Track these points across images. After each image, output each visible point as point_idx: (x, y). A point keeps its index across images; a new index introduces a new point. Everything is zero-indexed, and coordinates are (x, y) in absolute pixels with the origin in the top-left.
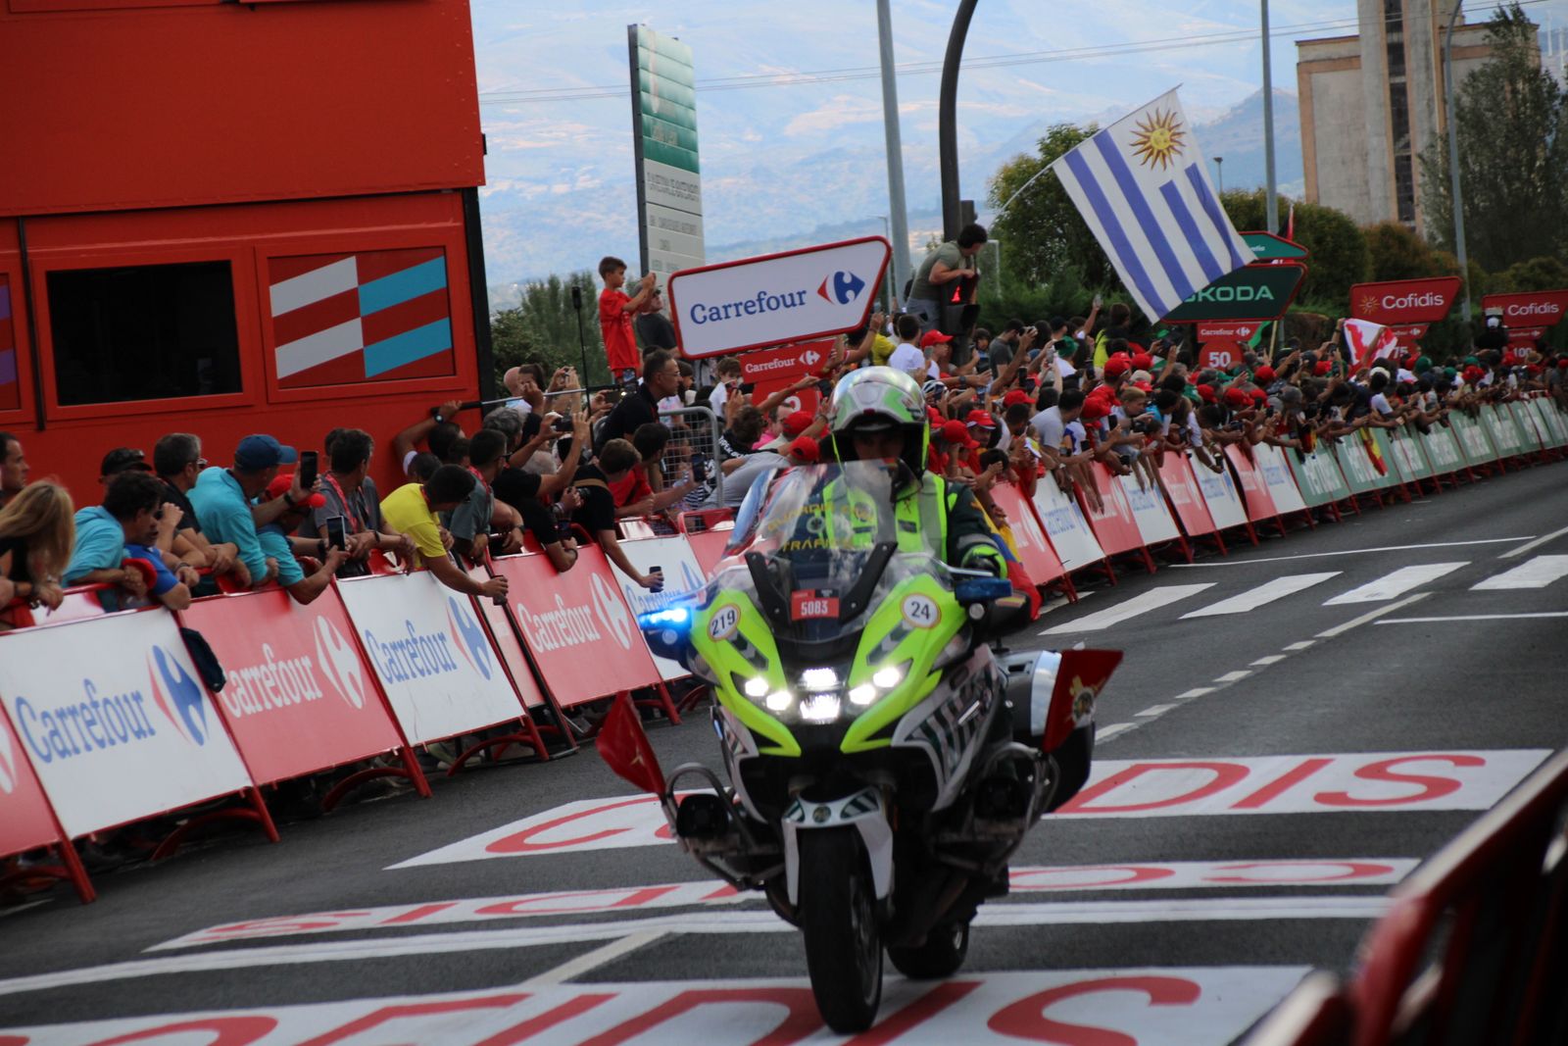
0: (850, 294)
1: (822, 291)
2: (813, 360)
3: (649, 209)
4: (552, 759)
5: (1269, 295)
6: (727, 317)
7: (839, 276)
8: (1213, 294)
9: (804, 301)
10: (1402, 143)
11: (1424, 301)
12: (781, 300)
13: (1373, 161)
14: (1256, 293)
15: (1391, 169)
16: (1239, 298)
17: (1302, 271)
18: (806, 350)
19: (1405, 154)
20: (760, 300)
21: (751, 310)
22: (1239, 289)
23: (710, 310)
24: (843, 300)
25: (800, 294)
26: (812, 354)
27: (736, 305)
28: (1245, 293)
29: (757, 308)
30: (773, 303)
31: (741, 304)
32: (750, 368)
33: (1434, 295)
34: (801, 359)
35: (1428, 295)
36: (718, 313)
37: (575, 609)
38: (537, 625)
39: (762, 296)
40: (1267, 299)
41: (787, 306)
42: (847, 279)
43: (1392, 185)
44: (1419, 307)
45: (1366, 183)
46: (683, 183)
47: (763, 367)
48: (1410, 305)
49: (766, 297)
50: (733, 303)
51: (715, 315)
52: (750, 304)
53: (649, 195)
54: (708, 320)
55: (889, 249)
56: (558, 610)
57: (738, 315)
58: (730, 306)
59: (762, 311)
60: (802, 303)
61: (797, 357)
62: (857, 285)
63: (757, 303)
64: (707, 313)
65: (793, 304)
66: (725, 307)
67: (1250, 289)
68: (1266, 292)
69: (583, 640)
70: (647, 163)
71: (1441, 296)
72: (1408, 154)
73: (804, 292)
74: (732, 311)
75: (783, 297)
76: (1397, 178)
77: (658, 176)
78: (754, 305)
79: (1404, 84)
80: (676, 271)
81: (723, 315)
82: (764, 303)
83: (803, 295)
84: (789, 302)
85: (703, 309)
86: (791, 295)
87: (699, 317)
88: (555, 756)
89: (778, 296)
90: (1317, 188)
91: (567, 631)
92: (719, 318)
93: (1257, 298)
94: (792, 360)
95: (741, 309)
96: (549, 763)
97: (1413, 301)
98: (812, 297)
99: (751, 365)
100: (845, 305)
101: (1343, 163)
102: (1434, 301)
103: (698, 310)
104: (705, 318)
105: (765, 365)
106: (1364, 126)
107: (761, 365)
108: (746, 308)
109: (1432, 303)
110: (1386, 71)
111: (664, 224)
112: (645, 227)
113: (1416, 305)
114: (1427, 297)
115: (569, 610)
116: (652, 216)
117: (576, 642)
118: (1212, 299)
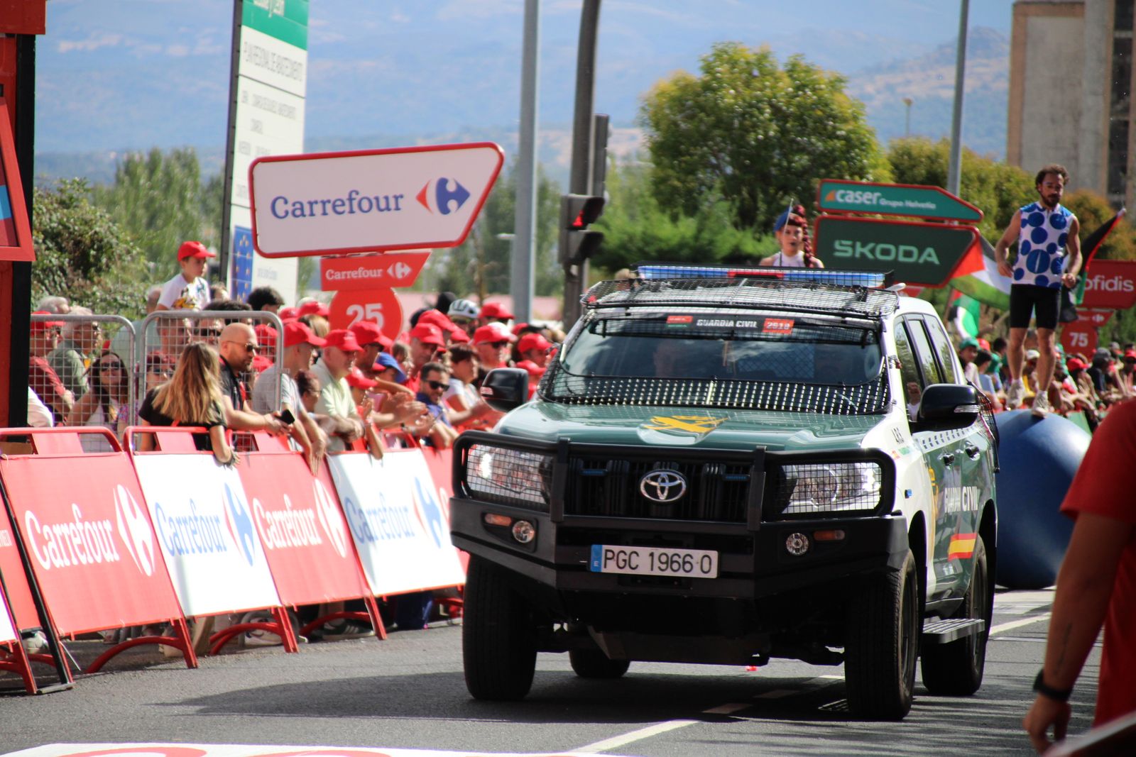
0: (452, 204)
1: (422, 198)
2: (403, 274)
3: (242, 83)
4: (39, 693)
5: (935, 259)
6: (312, 214)
7: (442, 183)
8: (873, 251)
9: (400, 206)
10: (1119, 107)
11: (1111, 285)
12: (374, 202)
13: (1085, 122)
14: (920, 254)
15: (1105, 134)
16: (902, 259)
17: (974, 235)
18: (395, 262)
19: (1122, 118)
20: (351, 199)
21: (339, 209)
22: (902, 248)
23: (294, 205)
24: (444, 210)
25: (396, 198)
26: (403, 266)
27: (324, 203)
28: (908, 254)
29: (347, 208)
30: (365, 205)
31: (329, 201)
32: (331, 275)
33: (1123, 280)
34: (390, 271)
35: (1116, 278)
36: (302, 209)
37: (94, 523)
38: (46, 537)
39: (354, 195)
40: (932, 264)
41: (381, 210)
42: (451, 187)
43: (1105, 151)
44: (1105, 290)
45: (1076, 146)
46: (286, 59)
47: (346, 275)
48: (1096, 288)
49: (358, 197)
50: (319, 199)
51: (299, 211)
52: (338, 203)
53: (244, 68)
54: (290, 215)
55: (501, 157)
56: (75, 523)
57: (325, 214)
58: (316, 202)
59: (352, 212)
60: (397, 209)
61: (385, 268)
62: (461, 195)
63: (347, 203)
64: (290, 208)
65: (388, 209)
66: (311, 204)
67: (914, 250)
68: (931, 256)
69: (99, 560)
70: (246, 32)
71: (1131, 282)
72: (1126, 118)
73: (401, 196)
74: (318, 209)
75: (377, 199)
76: (1111, 145)
77: (257, 47)
78: (343, 204)
79: (1130, 40)
80: (261, 155)
81: (307, 211)
82: (355, 203)
83: (400, 200)
84: (383, 205)
85: (286, 202)
86: (387, 198)
87: (280, 212)
88: (44, 690)
89: (372, 197)
90: (1021, 146)
91: (81, 548)
92: (303, 215)
93: (921, 261)
94: (380, 271)
95: (329, 207)
96: (37, 697)
97: (1099, 285)
98: (410, 202)
99: (332, 272)
100: (446, 216)
101: (1053, 121)
102: (1123, 286)
103: (280, 203)
104: (287, 213)
105: (349, 273)
106: (1080, 83)
107: (344, 273)
108: (334, 207)
109: (1120, 289)
110: (1111, 24)
111: (258, 102)
112: (236, 102)
113: (1103, 288)
114: (1116, 281)
115: (87, 524)
116: (245, 92)
117: (91, 561)
118: (870, 256)
